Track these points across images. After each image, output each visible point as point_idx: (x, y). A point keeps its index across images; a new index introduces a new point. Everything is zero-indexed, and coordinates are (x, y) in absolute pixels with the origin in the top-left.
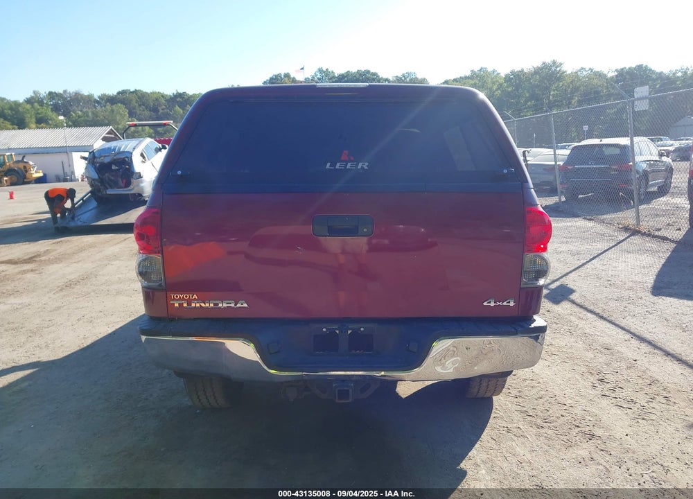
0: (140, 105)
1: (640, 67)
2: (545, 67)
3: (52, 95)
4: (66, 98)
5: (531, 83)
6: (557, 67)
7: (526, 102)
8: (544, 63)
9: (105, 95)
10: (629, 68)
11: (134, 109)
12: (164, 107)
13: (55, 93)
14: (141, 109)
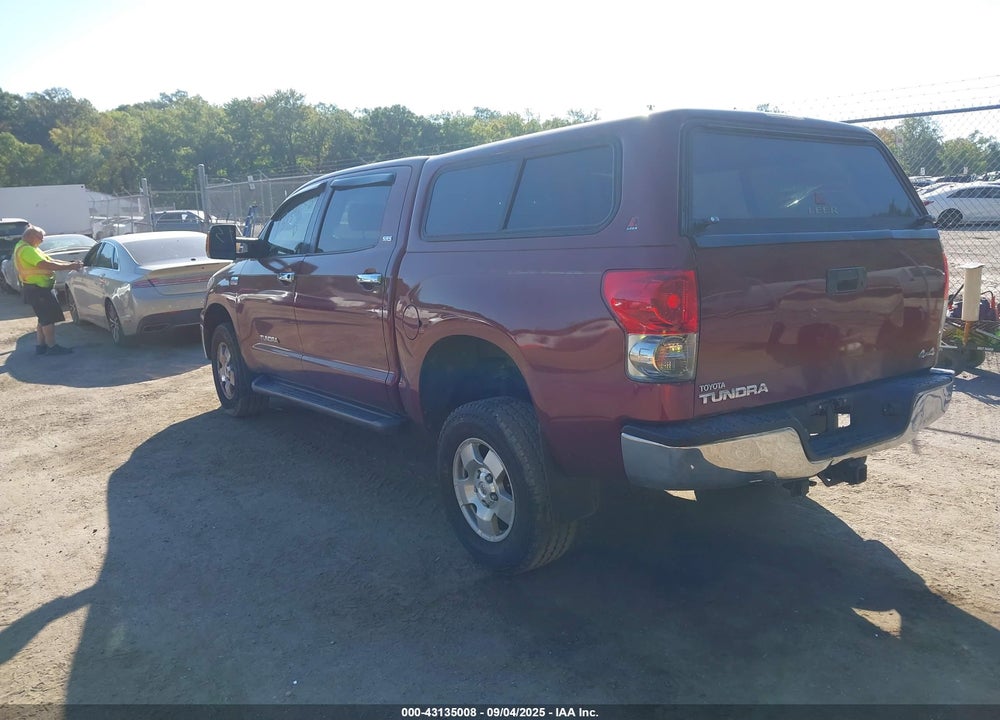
1: (396, 108)
2: (280, 97)
5: (262, 120)
6: (296, 100)
7: (259, 145)
8: (278, 92)
10: (385, 109)
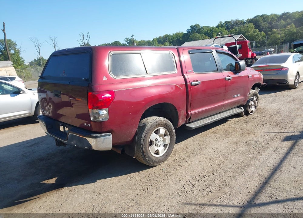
0: (263, 22)
3: (227, 23)
4: (232, 23)
9: (248, 19)
11: (261, 24)
12: (275, 21)
13: (228, 21)
14: (264, 23)
